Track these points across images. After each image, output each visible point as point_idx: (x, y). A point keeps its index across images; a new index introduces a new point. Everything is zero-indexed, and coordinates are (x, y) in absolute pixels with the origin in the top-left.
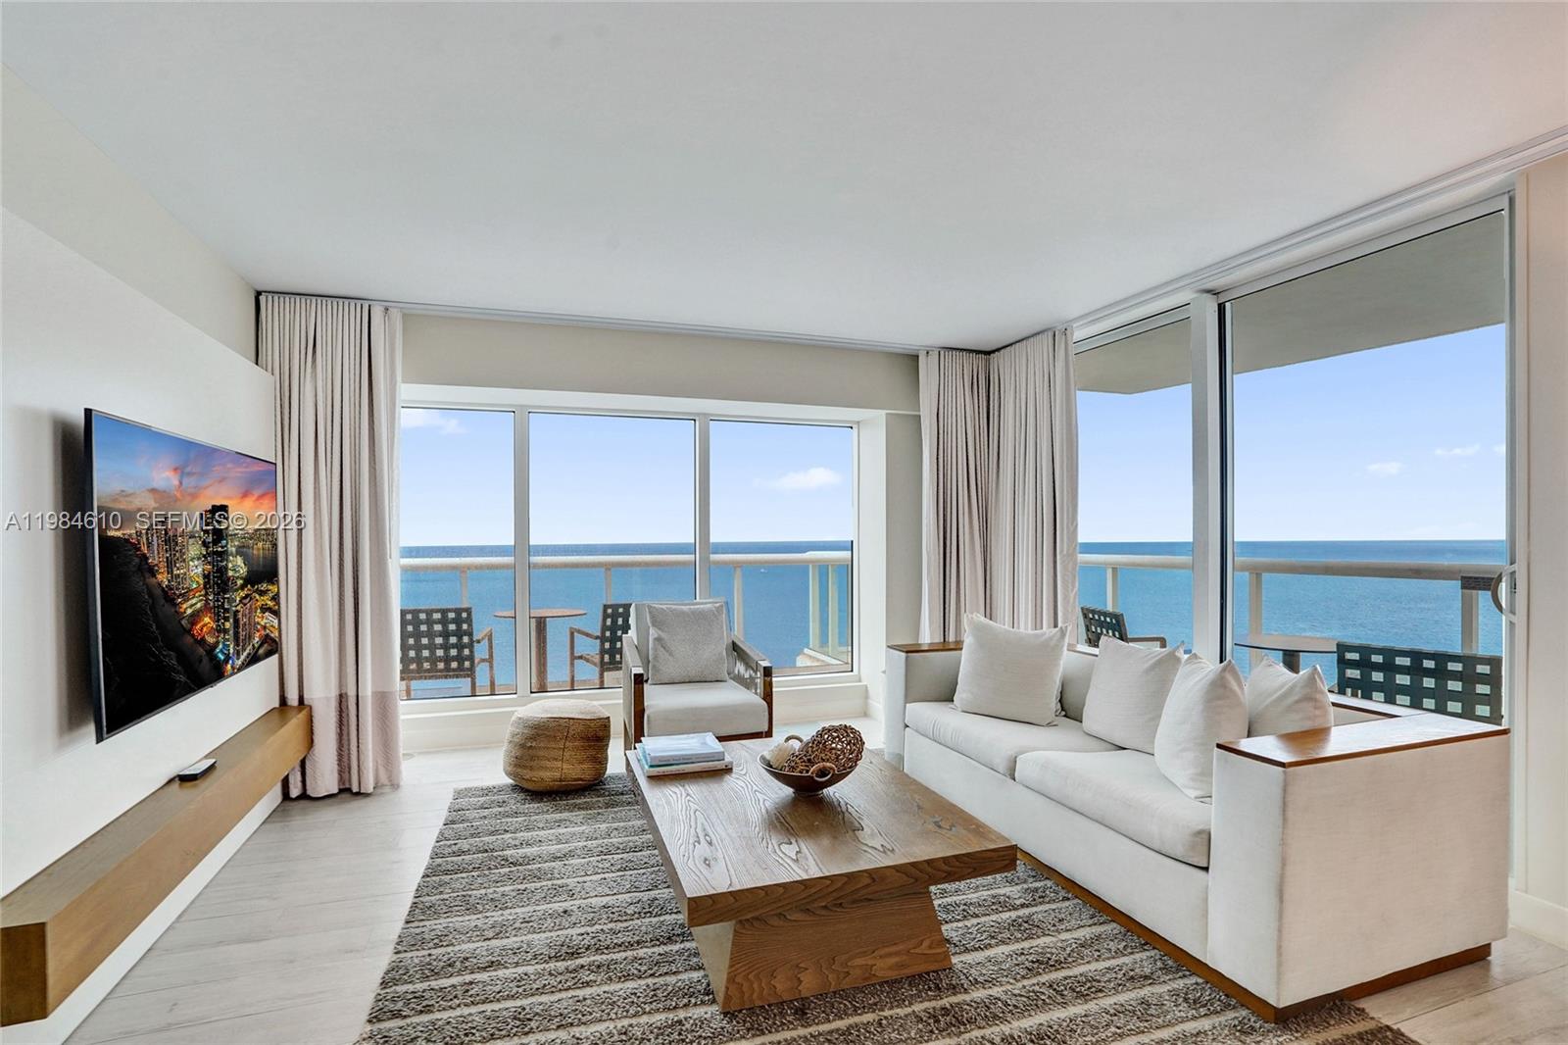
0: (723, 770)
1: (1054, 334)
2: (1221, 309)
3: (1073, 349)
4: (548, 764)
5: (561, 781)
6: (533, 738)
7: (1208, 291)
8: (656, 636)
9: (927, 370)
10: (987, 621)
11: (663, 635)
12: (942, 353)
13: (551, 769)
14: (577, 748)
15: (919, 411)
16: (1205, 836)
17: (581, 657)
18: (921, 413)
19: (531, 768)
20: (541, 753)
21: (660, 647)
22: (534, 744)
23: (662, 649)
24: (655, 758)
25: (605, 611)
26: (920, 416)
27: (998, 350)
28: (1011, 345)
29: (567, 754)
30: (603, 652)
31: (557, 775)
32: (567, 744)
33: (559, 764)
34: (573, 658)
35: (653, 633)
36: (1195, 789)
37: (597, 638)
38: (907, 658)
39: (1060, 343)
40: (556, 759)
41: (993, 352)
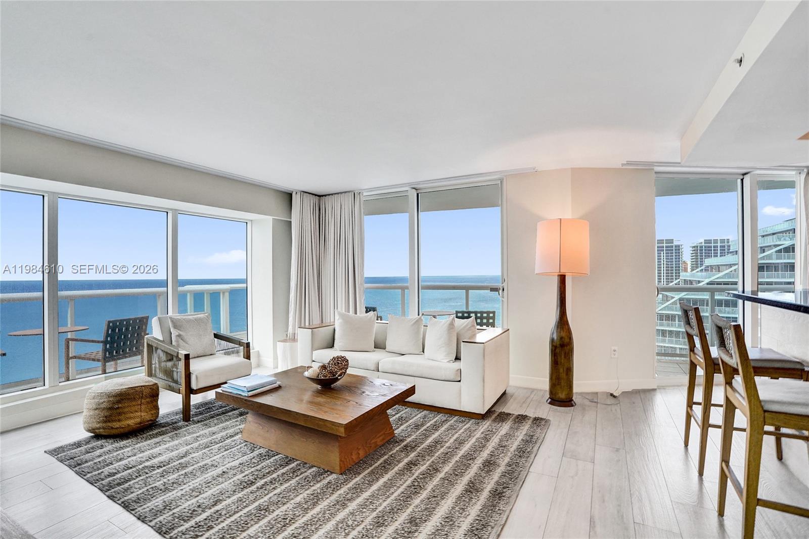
0: (278, 387)
1: (355, 194)
2: (418, 195)
3: (363, 199)
4: (132, 415)
5: (141, 423)
6: (119, 402)
7: (414, 188)
8: (177, 334)
9: (296, 200)
10: (347, 313)
11: (181, 333)
12: (302, 194)
13: (134, 418)
14: (148, 403)
15: (291, 219)
16: (459, 371)
17: (75, 357)
18: (292, 220)
19: (119, 421)
20: (126, 410)
21: (180, 340)
22: (120, 405)
23: (182, 341)
24: (249, 387)
25: (109, 325)
26: (291, 222)
27: (325, 196)
28: (332, 194)
29: (143, 407)
30: (105, 350)
31: (138, 420)
32: (143, 401)
33: (139, 414)
34: (68, 358)
35: (174, 333)
36: (446, 359)
37: (102, 342)
38: (312, 331)
39: (357, 198)
40: (137, 411)
41: (323, 196)
